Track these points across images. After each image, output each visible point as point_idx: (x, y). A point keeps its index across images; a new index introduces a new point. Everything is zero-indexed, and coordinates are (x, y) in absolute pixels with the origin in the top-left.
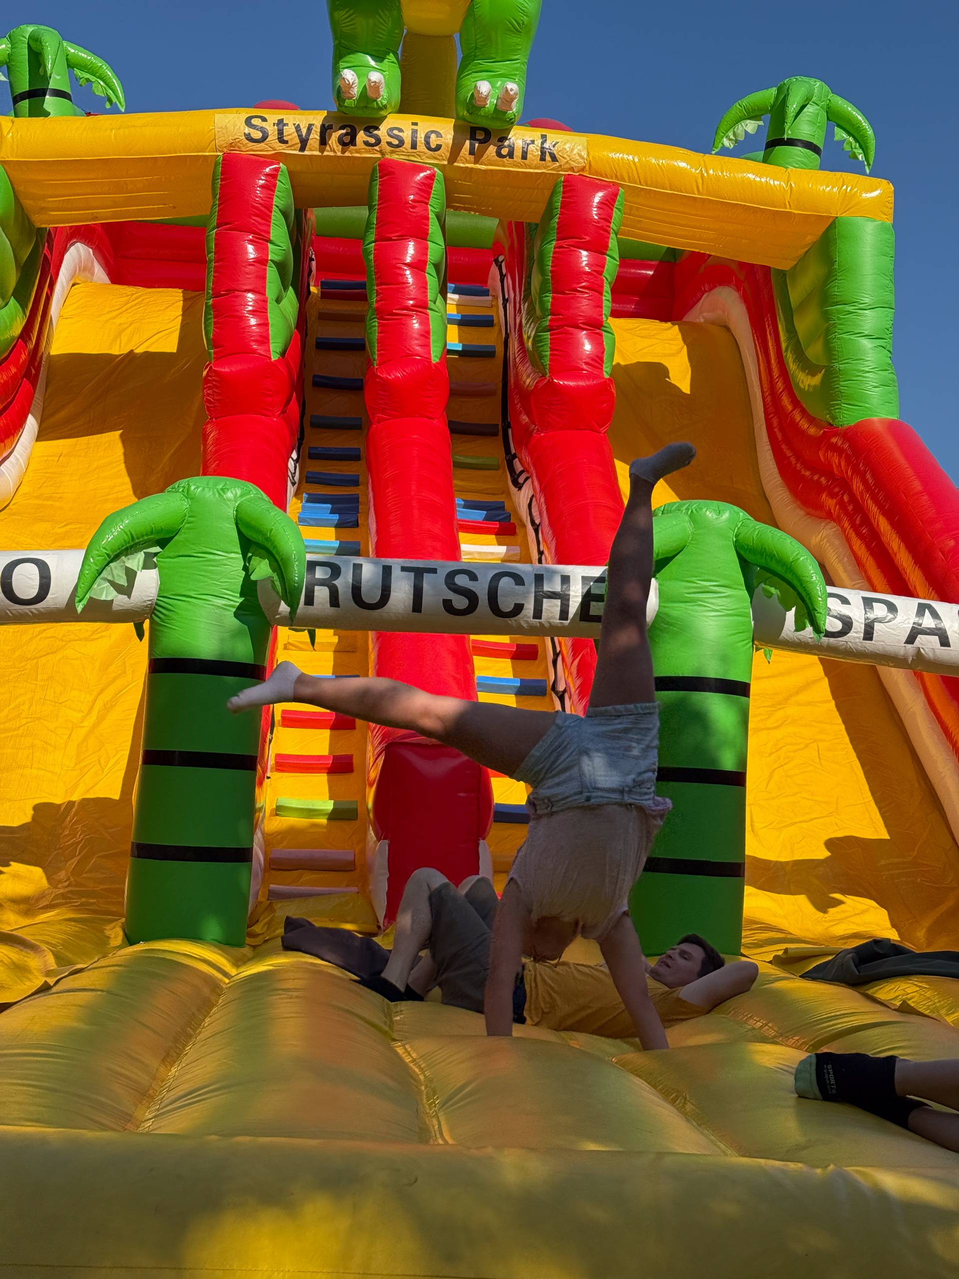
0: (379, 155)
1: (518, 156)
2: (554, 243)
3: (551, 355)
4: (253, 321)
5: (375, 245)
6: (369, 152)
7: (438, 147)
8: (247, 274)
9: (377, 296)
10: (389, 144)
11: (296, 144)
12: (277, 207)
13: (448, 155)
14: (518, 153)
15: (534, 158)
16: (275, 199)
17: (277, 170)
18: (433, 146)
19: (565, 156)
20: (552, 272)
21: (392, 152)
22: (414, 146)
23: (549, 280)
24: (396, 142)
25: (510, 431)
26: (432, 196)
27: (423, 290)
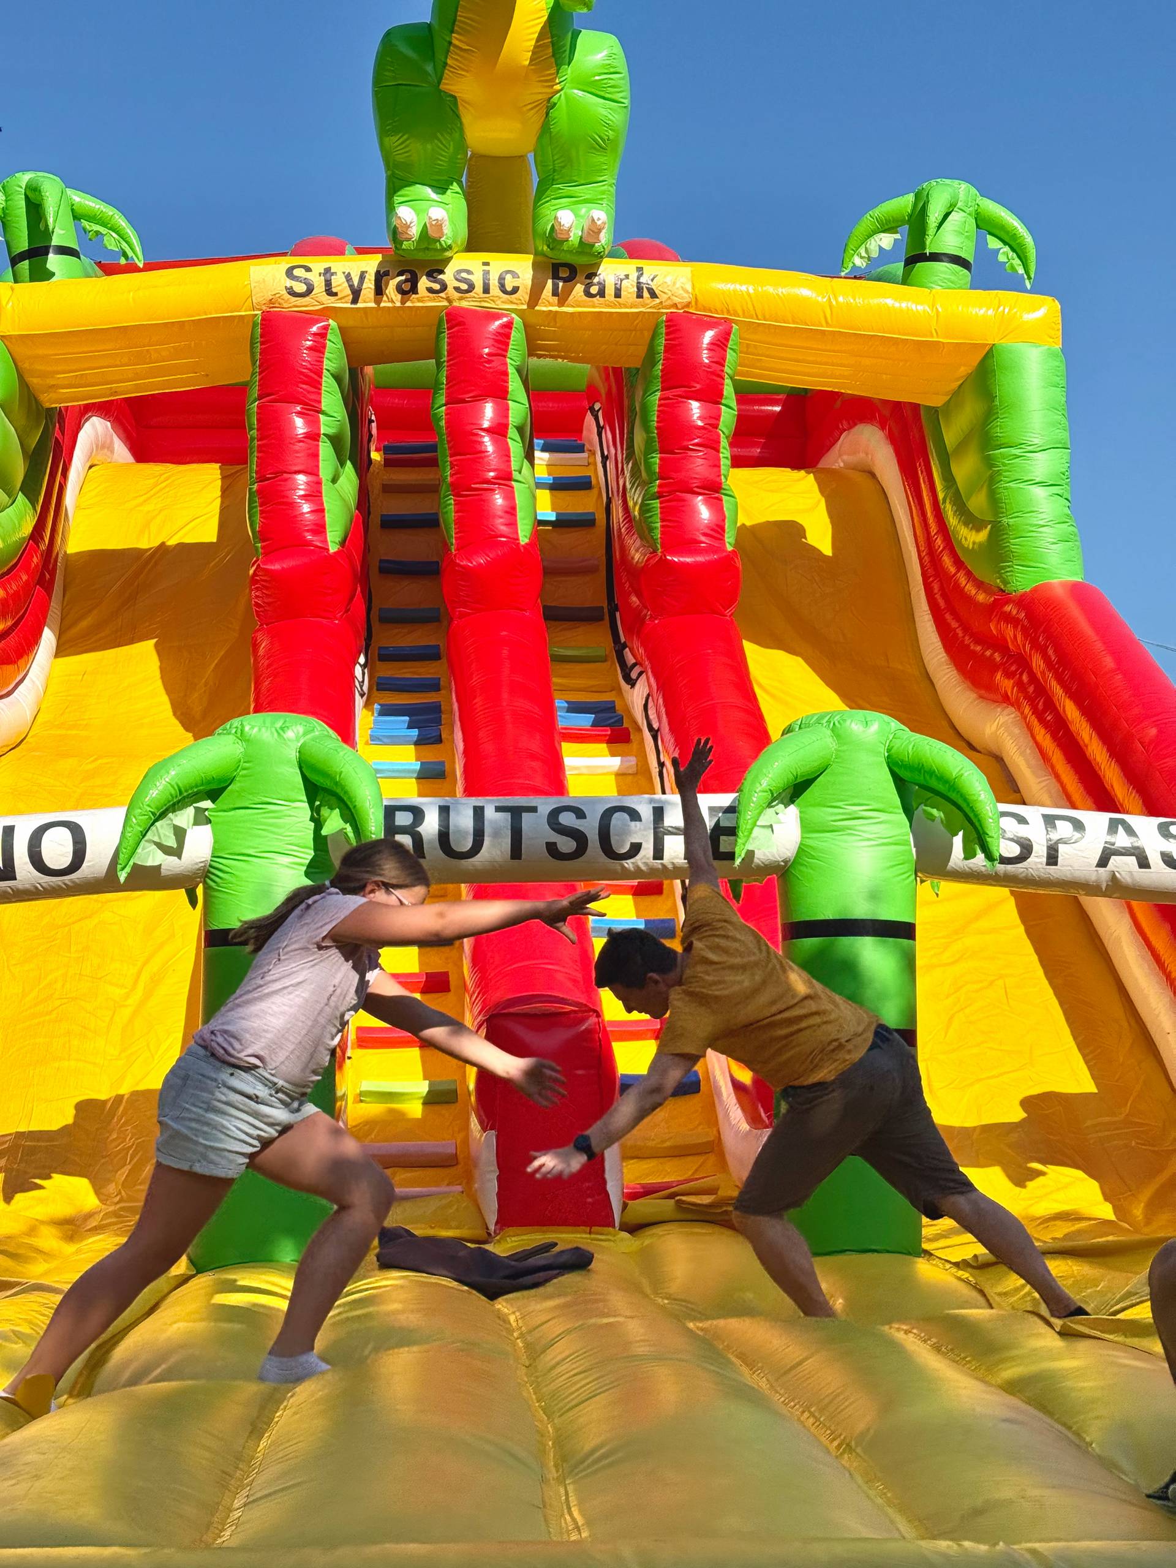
0: (445, 303)
1: (610, 295)
2: (658, 394)
3: (662, 526)
4: (306, 508)
5: (446, 410)
7: (515, 290)
8: (297, 452)
9: (451, 469)
10: (457, 289)
11: (348, 295)
12: (328, 370)
13: (527, 298)
16: (326, 362)
17: (326, 328)
18: (509, 288)
19: (666, 291)
20: (658, 428)
21: (461, 299)
22: (486, 290)
23: (654, 437)
24: (464, 287)
25: (618, 614)
26: (510, 347)
27: (507, 458)
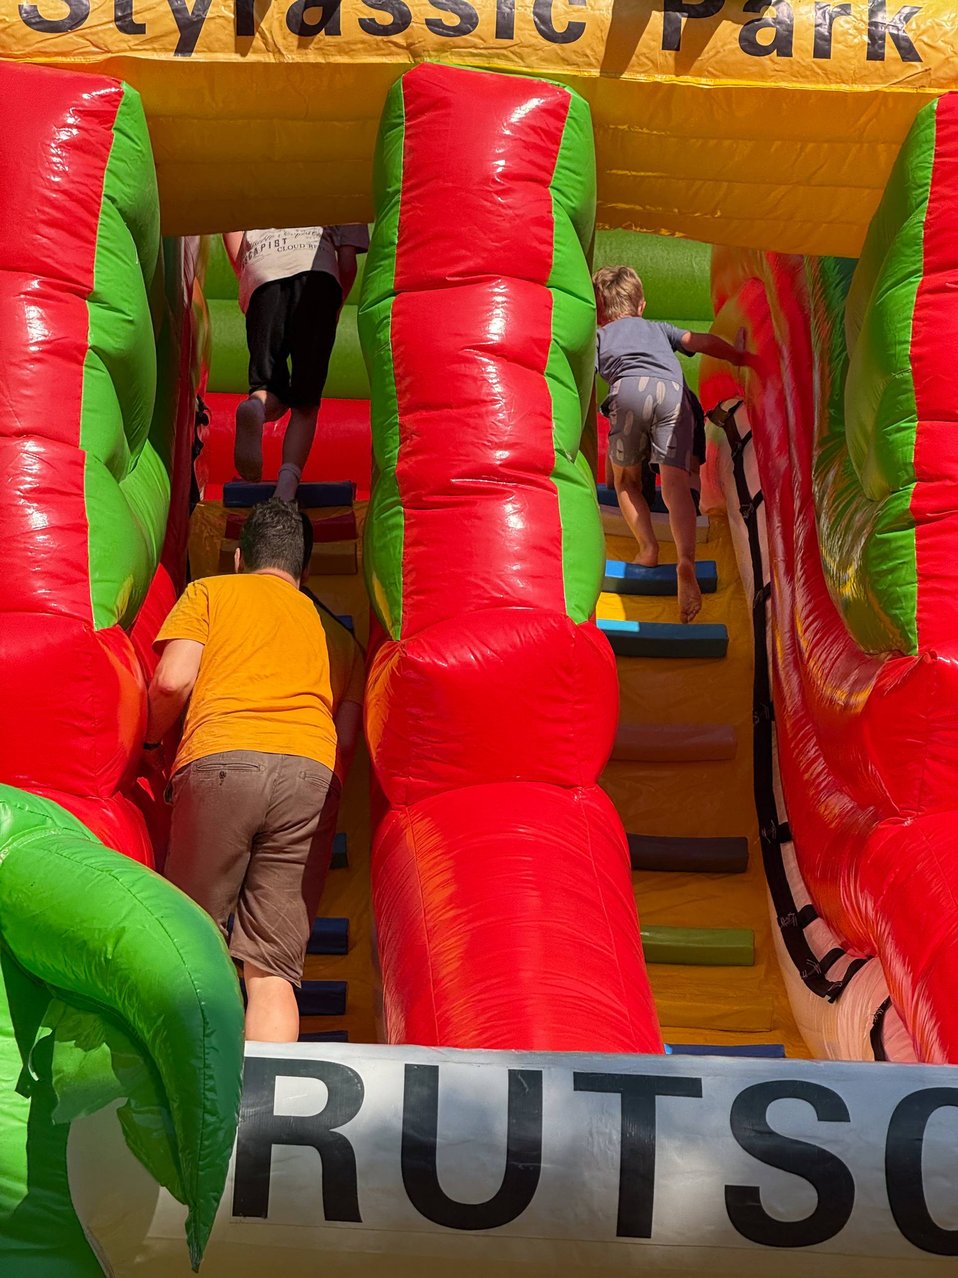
0: (403, 59)
1: (802, 50)
3: (921, 592)
5: (395, 303)
6: (377, 50)
7: (575, 31)
9: (403, 441)
10: (433, 25)
12: (113, 200)
13: (601, 49)
14: (803, 43)
15: (851, 53)
16: (107, 179)
17: (114, 100)
18: (559, 27)
19: (941, 44)
21: (442, 49)
22: (504, 29)
25: (788, 851)
26: (559, 161)
